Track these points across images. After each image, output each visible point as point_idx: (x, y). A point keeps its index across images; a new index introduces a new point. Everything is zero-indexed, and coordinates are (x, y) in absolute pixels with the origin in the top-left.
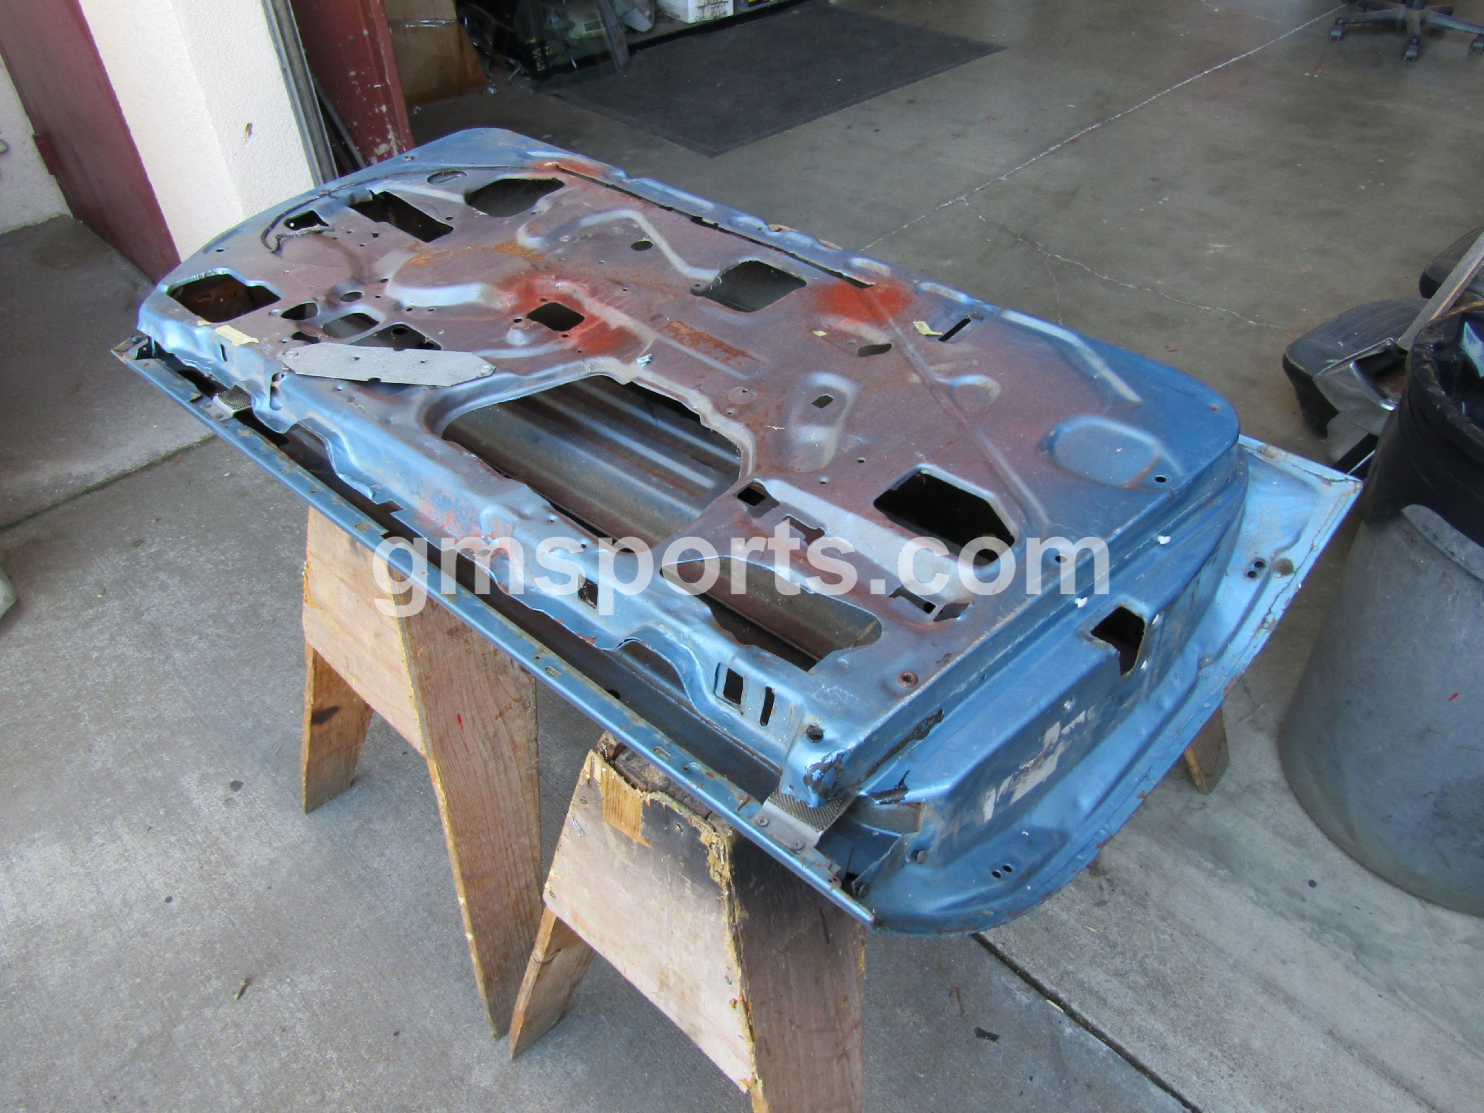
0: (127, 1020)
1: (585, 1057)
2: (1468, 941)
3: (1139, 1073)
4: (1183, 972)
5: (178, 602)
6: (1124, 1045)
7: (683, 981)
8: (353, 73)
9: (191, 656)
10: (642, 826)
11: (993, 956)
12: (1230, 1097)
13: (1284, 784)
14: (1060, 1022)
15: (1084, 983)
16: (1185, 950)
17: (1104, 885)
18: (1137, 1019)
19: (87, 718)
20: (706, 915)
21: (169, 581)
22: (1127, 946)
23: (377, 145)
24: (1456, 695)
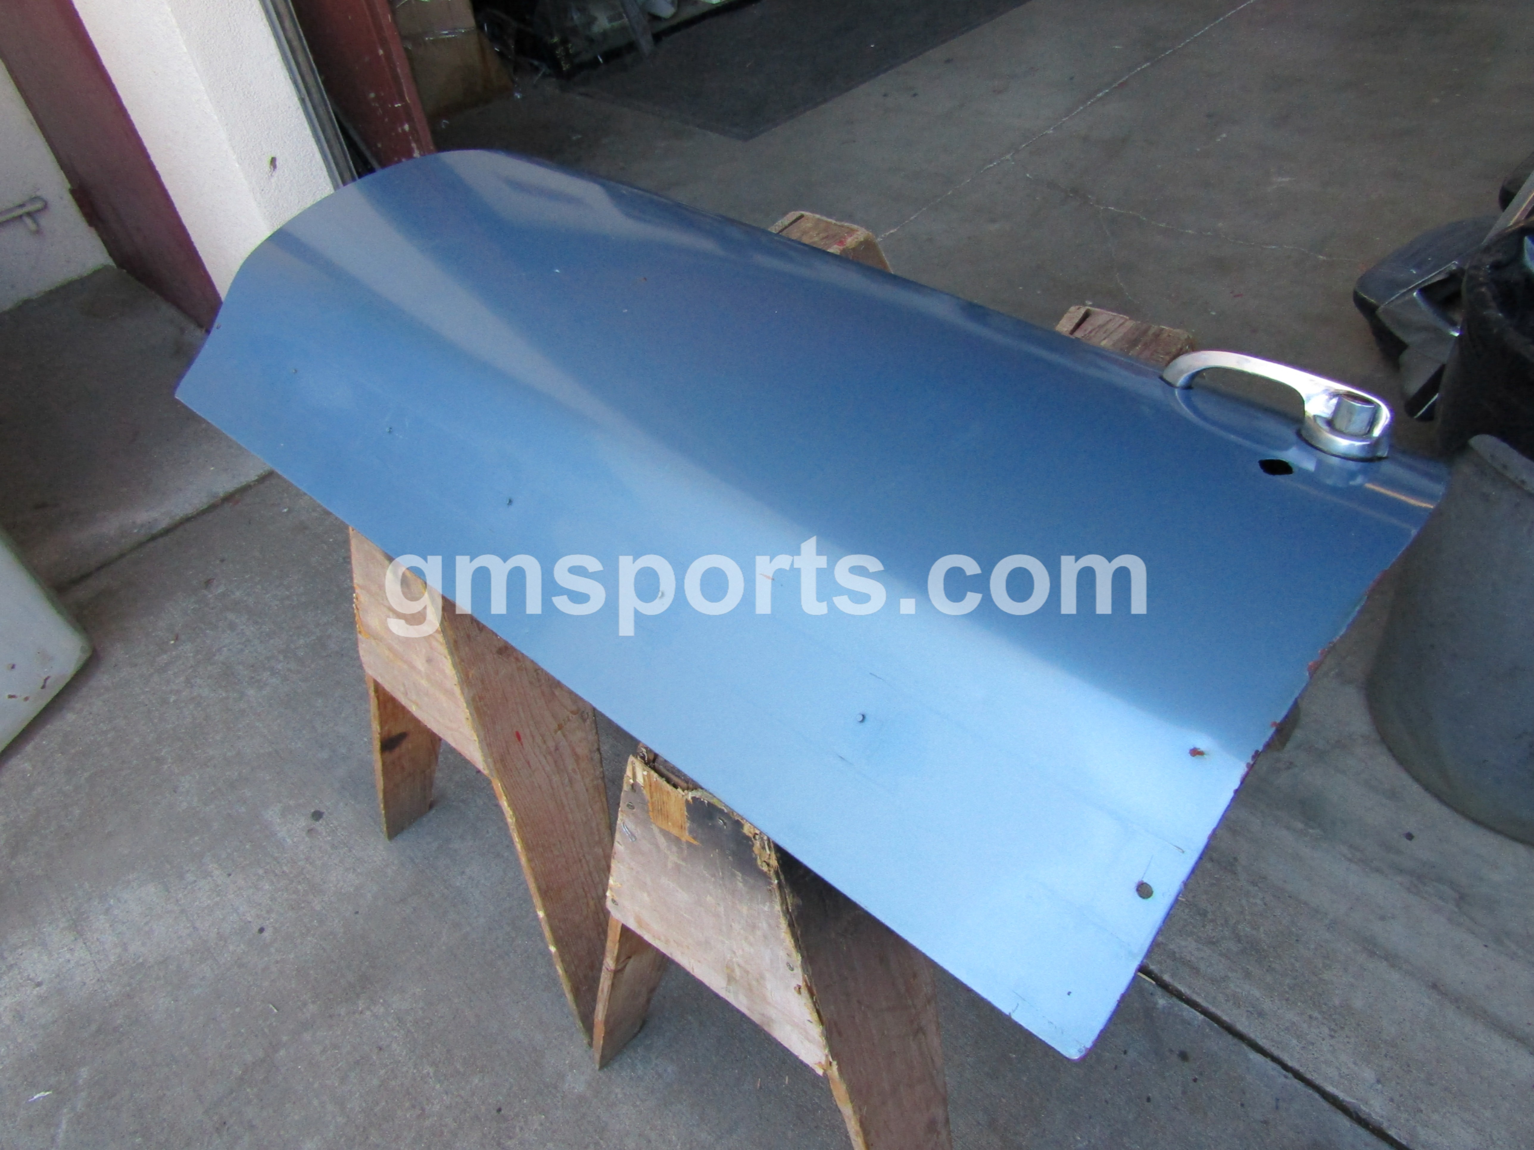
0: (230, 1048)
1: (674, 1057)
3: (1236, 1040)
4: (1277, 936)
5: (249, 640)
6: (1219, 1013)
7: (747, 972)
8: (372, 95)
9: (264, 692)
10: (688, 825)
12: (1332, 1059)
13: (1375, 736)
14: (1152, 994)
15: (1175, 952)
16: (1278, 912)
18: (1232, 985)
19: (170, 760)
20: (761, 906)
21: (237, 621)
22: (1218, 913)
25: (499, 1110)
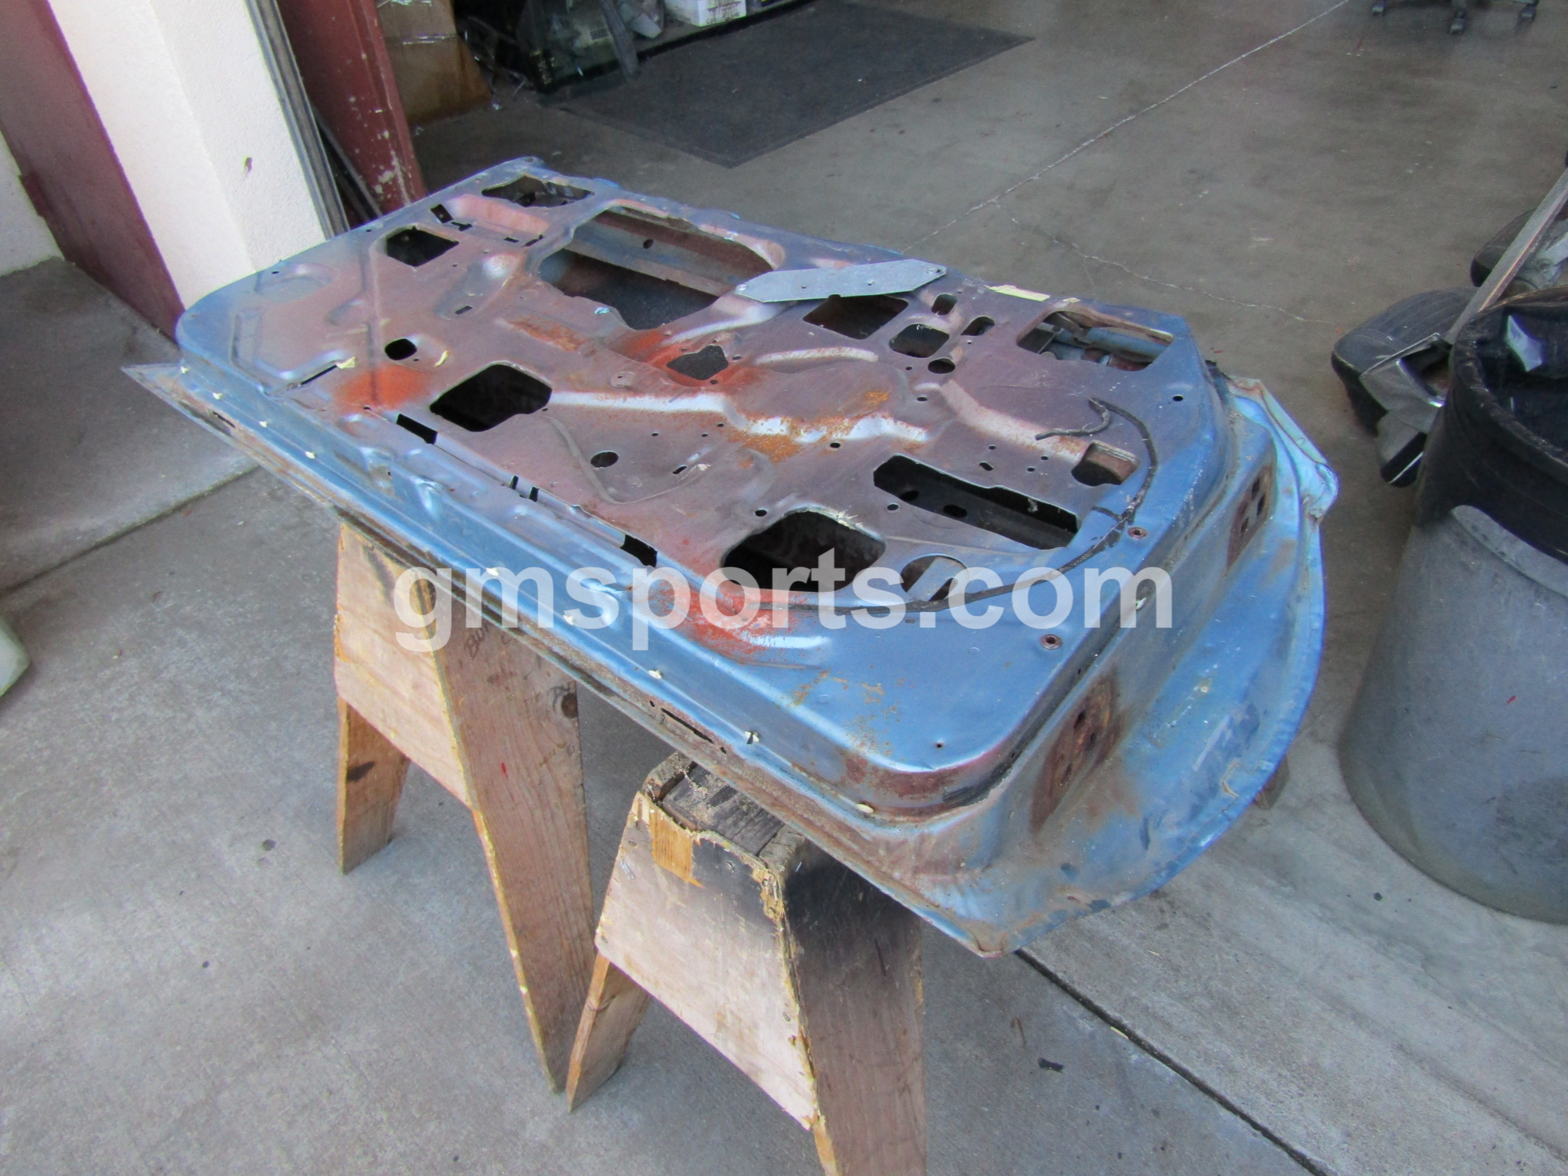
0: (169, 1089)
1: (641, 1106)
2: (1537, 948)
3: (1207, 1097)
4: (1249, 993)
5: (198, 658)
6: (1190, 1069)
7: (740, 1020)
8: (353, 99)
9: (214, 713)
10: (693, 866)
11: (1054, 985)
12: (1301, 1118)
13: (1346, 796)
14: (1125, 1049)
15: (1148, 1008)
16: (1250, 970)
17: (1166, 907)
18: (1204, 1042)
19: (110, 782)
20: (762, 953)
21: (187, 637)
22: (1190, 969)
23: (381, 173)
24: (1513, 698)
25: (456, 1159)
